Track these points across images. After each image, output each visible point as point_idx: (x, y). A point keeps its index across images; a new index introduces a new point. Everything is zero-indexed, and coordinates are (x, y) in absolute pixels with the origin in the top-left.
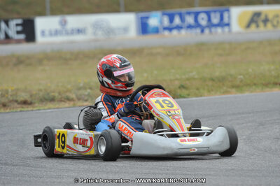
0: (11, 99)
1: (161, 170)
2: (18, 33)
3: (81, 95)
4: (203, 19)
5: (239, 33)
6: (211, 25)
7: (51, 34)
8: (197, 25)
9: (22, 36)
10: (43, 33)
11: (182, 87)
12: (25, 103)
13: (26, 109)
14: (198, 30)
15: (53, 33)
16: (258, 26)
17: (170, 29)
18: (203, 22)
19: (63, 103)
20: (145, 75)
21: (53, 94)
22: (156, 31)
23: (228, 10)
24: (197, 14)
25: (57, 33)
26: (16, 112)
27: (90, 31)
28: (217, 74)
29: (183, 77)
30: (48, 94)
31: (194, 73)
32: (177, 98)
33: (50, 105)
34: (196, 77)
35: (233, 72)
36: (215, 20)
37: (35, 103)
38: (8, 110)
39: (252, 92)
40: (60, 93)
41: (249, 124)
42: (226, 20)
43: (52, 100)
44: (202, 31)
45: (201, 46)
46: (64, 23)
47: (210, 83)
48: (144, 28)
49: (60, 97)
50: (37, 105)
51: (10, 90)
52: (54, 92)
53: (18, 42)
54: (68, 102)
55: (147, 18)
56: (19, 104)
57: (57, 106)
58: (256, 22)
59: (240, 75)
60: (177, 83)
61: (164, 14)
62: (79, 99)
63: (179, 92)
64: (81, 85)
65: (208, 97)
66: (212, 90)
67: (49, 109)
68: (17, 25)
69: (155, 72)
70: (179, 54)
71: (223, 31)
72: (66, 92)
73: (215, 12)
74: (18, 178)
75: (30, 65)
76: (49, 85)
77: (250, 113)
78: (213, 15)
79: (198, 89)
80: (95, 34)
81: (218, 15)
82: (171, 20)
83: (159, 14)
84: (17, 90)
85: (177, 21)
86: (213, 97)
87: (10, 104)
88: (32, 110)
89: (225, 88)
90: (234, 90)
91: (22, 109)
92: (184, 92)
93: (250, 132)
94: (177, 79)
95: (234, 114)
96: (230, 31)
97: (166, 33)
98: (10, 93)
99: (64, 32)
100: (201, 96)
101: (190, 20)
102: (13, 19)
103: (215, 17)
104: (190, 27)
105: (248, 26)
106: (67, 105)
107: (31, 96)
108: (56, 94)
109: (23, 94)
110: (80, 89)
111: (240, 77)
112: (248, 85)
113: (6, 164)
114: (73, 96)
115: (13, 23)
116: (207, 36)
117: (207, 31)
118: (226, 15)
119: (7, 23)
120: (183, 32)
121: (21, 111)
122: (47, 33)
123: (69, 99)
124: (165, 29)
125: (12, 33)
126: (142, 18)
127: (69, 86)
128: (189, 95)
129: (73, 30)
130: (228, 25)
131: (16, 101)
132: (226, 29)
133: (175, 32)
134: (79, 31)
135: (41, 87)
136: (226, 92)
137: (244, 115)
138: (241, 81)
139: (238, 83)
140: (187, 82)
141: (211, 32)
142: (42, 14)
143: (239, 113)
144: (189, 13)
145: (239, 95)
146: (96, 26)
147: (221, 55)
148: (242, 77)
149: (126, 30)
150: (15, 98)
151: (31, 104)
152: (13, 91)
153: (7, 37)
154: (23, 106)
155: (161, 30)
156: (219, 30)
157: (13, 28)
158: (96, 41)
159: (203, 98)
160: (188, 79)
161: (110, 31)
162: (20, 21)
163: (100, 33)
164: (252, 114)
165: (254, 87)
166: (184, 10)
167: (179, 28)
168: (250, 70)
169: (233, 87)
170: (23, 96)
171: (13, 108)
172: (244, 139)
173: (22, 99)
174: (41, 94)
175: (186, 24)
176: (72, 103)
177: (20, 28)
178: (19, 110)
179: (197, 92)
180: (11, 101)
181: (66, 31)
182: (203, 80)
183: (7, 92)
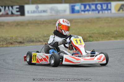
0: (14, 40)
1: (81, 73)
2: (17, 11)
3: (45, 40)
4: (99, 7)
5: (115, 13)
6: (102, 10)
7: (32, 13)
8: (96, 9)
9: (19, 13)
10: (28, 12)
11: (90, 37)
12: (21, 42)
13: (21, 45)
14: (97, 12)
15: (33, 12)
16: (123, 10)
17: (84, 11)
18: (99, 8)
19: (37, 43)
20: (74, 31)
21: (33, 39)
22: (78, 12)
23: (110, 3)
24: (96, 5)
25: (34, 12)
26: (16, 46)
27: (49, 11)
28: (106, 31)
29: (91, 32)
30: (31, 39)
31: (95, 31)
32: (88, 42)
33: (32, 44)
34: (96, 32)
35: (112, 30)
36: (105, 7)
37: (25, 43)
38: (13, 46)
39: (121, 39)
40: (36, 39)
41: (120, 54)
42: (109, 7)
43: (33, 41)
44: (99, 12)
45: (98, 19)
46: (37, 8)
47: (103, 35)
48: (73, 11)
49: (36, 40)
50: (26, 43)
51: (14, 37)
52: (33, 38)
53: (17, 15)
54: (40, 43)
55: (74, 6)
56: (18, 43)
57: (35, 44)
58: (123, 9)
59: (116, 32)
60: (88, 35)
61: (82, 4)
62: (44, 41)
63: (89, 39)
64: (46, 35)
65: (102, 42)
66: (103, 39)
67: (31, 45)
68: (17, 8)
69: (78, 30)
70: (88, 22)
71: (108, 12)
72: (39, 38)
73: (104, 4)
74: (18, 76)
75: (22, 26)
76: (31, 35)
77: (120, 49)
78: (103, 5)
79: (97, 38)
80: (51, 13)
81: (106, 5)
82: (85, 7)
83: (79, 4)
84: (17, 37)
85: (88, 7)
86: (104, 41)
87: (14, 43)
88: (24, 46)
89: (109, 38)
90: (113, 38)
91: (19, 45)
92: (91, 39)
93: (120, 57)
94: (88, 33)
95: (113, 49)
96: (111, 12)
97: (83, 13)
98: (14, 38)
99: (37, 12)
100: (98, 41)
101: (93, 7)
102: (15, 5)
103: (105, 6)
104: (93, 10)
105: (119, 10)
106: (39, 44)
107: (23, 40)
108: (34, 39)
109: (20, 39)
110: (45, 37)
111: (115, 33)
112: (119, 36)
113: (13, 69)
114: (42, 40)
115: (15, 7)
116: (101, 14)
117: (101, 12)
118: (109, 5)
119: (12, 7)
120: (90, 12)
121: (19, 46)
122: (30, 12)
123: (40, 41)
124: (82, 11)
125: (14, 12)
126: (72, 6)
127: (40, 36)
128: (93, 40)
129: (41, 11)
130: (110, 10)
131: (17, 42)
132: (109, 11)
133: (86, 12)
134: (44, 11)
135: (28, 36)
136: (110, 39)
137: (117, 50)
138: (116, 35)
139: (115, 35)
140: (92, 35)
141: (102, 12)
142: (28, 3)
143: (116, 49)
144: (93, 4)
145: (116, 41)
146: (52, 9)
147: (107, 23)
148: (116, 33)
149: (65, 11)
150: (16, 40)
151: (23, 43)
152: (15, 37)
153: (12, 13)
154: (20, 44)
155: (80, 11)
156: (106, 12)
157: (15, 10)
158: (51, 16)
159: (99, 42)
160: (92, 33)
161: (58, 11)
162: (18, 7)
163: (53, 12)
164: (121, 49)
165: (122, 37)
166: (90, 3)
167: (88, 11)
168: (120, 30)
169: (113, 37)
170: (20, 40)
171: (15, 45)
172: (118, 60)
173: (19, 41)
174: (28, 39)
175: (91, 9)
176: (41, 43)
177: (18, 10)
178: (18, 46)
179: (97, 39)
180: (14, 42)
181: (38, 11)
182: (100, 34)
183: (12, 37)
